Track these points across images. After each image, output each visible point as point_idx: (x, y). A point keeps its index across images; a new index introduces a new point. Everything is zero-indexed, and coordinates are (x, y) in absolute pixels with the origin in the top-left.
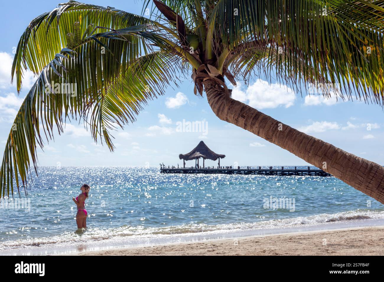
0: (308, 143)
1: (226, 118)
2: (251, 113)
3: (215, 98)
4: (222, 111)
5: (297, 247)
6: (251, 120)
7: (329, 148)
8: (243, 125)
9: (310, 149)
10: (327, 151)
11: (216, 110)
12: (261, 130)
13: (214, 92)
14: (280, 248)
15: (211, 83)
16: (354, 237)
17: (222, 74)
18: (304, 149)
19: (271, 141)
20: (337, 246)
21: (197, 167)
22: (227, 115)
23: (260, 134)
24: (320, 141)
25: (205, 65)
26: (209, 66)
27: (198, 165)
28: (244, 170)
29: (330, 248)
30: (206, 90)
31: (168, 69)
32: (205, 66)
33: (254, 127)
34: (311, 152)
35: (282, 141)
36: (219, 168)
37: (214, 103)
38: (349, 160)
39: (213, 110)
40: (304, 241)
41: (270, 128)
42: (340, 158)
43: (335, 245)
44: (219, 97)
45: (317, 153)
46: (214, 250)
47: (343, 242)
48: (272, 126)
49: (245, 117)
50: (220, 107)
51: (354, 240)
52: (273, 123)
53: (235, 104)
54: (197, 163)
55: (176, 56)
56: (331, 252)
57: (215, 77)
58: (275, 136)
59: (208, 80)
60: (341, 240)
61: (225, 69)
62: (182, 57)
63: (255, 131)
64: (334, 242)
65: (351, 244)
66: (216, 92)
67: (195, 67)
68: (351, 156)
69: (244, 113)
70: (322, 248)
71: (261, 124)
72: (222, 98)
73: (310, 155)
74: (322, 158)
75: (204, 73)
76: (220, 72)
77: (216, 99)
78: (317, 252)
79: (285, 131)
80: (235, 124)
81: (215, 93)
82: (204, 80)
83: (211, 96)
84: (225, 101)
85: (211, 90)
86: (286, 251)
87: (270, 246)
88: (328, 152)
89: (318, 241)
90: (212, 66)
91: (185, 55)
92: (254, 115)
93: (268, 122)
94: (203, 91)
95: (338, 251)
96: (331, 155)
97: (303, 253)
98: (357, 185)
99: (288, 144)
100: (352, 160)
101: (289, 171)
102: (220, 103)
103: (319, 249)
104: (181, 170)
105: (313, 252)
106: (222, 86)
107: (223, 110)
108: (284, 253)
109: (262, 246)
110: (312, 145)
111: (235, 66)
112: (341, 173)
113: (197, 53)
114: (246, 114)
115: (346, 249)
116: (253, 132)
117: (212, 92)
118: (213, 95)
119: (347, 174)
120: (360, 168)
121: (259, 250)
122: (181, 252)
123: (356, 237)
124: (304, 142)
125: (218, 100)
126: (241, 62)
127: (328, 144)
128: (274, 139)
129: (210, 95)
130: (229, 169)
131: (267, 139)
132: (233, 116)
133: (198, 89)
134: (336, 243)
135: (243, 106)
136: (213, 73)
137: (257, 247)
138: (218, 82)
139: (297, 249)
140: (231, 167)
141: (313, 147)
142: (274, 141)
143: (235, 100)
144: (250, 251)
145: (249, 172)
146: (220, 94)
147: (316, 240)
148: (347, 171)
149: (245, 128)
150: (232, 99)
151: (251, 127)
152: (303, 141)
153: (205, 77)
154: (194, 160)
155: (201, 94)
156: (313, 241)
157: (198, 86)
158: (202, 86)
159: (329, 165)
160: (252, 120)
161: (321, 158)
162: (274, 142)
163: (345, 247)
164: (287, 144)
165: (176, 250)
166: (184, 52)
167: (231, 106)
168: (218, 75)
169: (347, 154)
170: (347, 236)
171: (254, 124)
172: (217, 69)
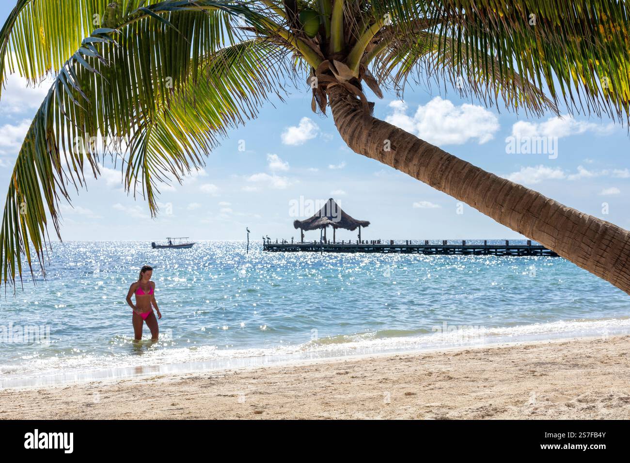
0: (500, 191)
1: (365, 150)
2: (406, 141)
3: (346, 116)
4: (358, 139)
5: (484, 367)
6: (406, 153)
7: (535, 199)
8: (393, 161)
9: (504, 200)
10: (532, 203)
11: (347, 137)
12: (423, 169)
13: (344, 107)
14: (456, 368)
15: (340, 91)
16: (579, 352)
17: (357, 77)
18: (494, 199)
19: (439, 188)
20: (549, 365)
21: (323, 241)
22: (366, 145)
23: (421, 176)
24: (520, 187)
25: (329, 61)
26: (336, 63)
27: (325, 238)
28: (401, 247)
29: (538, 369)
30: (331, 104)
31: (266, 71)
32: (330, 63)
33: (411, 165)
34: (505, 205)
35: (457, 187)
36: (360, 243)
37: (345, 125)
38: (568, 218)
39: (343, 137)
40: (497, 358)
41: (438, 166)
42: (552, 215)
43: (547, 363)
44: (352, 115)
45: (515, 207)
46: (347, 373)
47: (559, 360)
48: (441, 162)
49: (396, 147)
50: (354, 131)
51: (579, 356)
52: (442, 158)
53: (380, 126)
54: (323, 235)
55: (281, 47)
56: (539, 374)
57: (347, 81)
58: (446, 179)
59: (334, 86)
60: (556, 356)
61: (363, 69)
62: (291, 49)
63: (412, 171)
64: (546, 359)
65: (573, 362)
66: (348, 107)
67: (313, 65)
68: (572, 212)
69: (394, 141)
70: (524, 368)
71: (422, 159)
72: (358, 117)
73: (503, 211)
74: (524, 215)
75: (329, 74)
76: (355, 74)
77: (347, 118)
78: (516, 375)
79: (463, 171)
80: (380, 160)
81: (345, 109)
82: (328, 87)
83: (339, 114)
84: (362, 121)
85: (339, 103)
86: (465, 374)
87: (440, 366)
88: (534, 204)
89: (519, 358)
90: (340, 63)
91: (296, 44)
92: (411, 145)
93: (434, 156)
94: (327, 105)
95: (551, 374)
96: (538, 210)
97: (493, 376)
98: (581, 260)
99: (467, 192)
100: (572, 218)
101: (474, 247)
102: (354, 125)
103: (520, 370)
104: (297, 246)
105: (510, 375)
106: (358, 98)
107: (359, 137)
108: (463, 376)
109: (426, 366)
110: (507, 195)
111: (380, 65)
112: (554, 239)
113: (317, 41)
114: (397, 143)
115: (565, 370)
116: (409, 173)
117: (340, 107)
118: (342, 111)
119: (565, 241)
120: (586, 232)
121: (422, 372)
122: (294, 375)
123: (581, 351)
124: (494, 190)
125: (351, 120)
126: (390, 58)
127: (533, 191)
128: (443, 185)
129: (339, 111)
130: (376, 244)
131: (432, 184)
132: (375, 146)
133: (318, 102)
134: (548, 360)
135: (393, 130)
136: (343, 74)
137: (418, 368)
138: (351, 90)
139: (485, 370)
140: (379, 242)
141: (509, 197)
142: (443, 187)
143: (379, 119)
144: (407, 373)
145: (409, 250)
146: (354, 110)
147: (515, 356)
148: (564, 236)
149: (396, 167)
150: (374, 118)
151: (406, 165)
152: (492, 187)
153: (329, 82)
154: (318, 230)
155: (323, 109)
156: (511, 358)
157: (319, 97)
158: (326, 97)
159: (534, 227)
160: (408, 153)
161: (522, 215)
162: (444, 190)
163: (563, 367)
164: (465, 192)
165: (285, 373)
166: (294, 40)
167: (372, 130)
168: (351, 78)
169: (564, 209)
170: (567, 350)
171: (411, 160)
172: (349, 67)
